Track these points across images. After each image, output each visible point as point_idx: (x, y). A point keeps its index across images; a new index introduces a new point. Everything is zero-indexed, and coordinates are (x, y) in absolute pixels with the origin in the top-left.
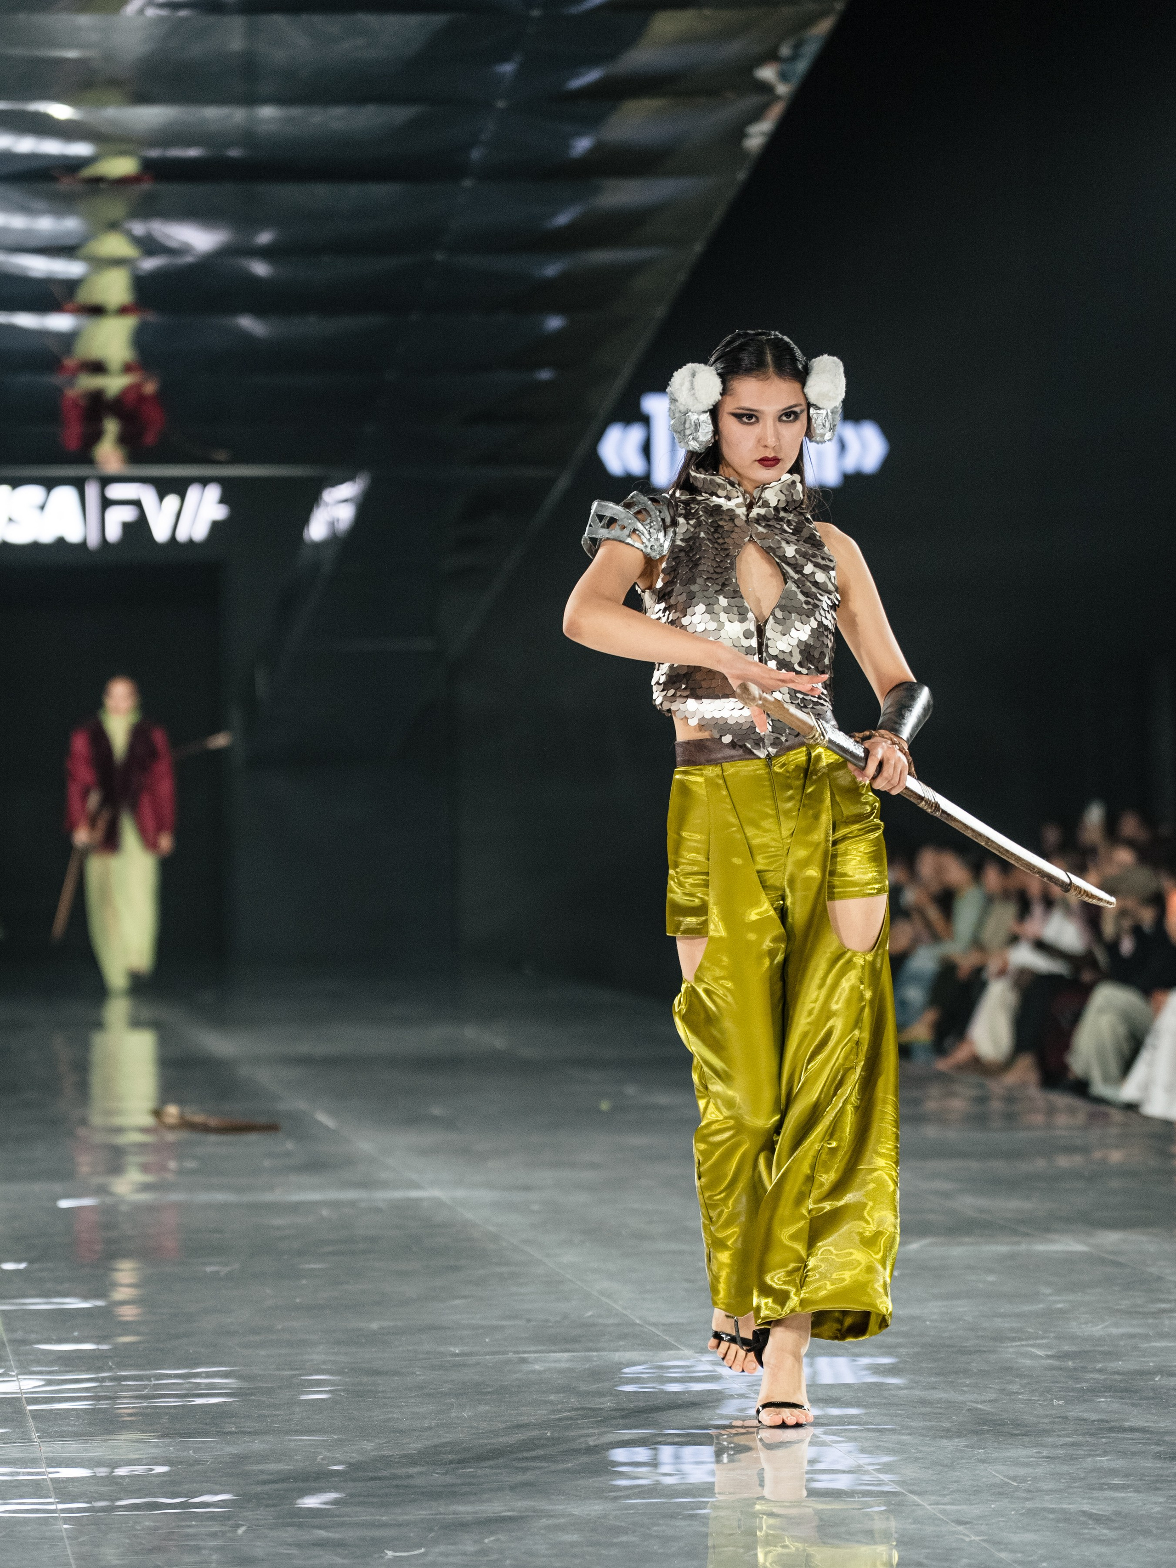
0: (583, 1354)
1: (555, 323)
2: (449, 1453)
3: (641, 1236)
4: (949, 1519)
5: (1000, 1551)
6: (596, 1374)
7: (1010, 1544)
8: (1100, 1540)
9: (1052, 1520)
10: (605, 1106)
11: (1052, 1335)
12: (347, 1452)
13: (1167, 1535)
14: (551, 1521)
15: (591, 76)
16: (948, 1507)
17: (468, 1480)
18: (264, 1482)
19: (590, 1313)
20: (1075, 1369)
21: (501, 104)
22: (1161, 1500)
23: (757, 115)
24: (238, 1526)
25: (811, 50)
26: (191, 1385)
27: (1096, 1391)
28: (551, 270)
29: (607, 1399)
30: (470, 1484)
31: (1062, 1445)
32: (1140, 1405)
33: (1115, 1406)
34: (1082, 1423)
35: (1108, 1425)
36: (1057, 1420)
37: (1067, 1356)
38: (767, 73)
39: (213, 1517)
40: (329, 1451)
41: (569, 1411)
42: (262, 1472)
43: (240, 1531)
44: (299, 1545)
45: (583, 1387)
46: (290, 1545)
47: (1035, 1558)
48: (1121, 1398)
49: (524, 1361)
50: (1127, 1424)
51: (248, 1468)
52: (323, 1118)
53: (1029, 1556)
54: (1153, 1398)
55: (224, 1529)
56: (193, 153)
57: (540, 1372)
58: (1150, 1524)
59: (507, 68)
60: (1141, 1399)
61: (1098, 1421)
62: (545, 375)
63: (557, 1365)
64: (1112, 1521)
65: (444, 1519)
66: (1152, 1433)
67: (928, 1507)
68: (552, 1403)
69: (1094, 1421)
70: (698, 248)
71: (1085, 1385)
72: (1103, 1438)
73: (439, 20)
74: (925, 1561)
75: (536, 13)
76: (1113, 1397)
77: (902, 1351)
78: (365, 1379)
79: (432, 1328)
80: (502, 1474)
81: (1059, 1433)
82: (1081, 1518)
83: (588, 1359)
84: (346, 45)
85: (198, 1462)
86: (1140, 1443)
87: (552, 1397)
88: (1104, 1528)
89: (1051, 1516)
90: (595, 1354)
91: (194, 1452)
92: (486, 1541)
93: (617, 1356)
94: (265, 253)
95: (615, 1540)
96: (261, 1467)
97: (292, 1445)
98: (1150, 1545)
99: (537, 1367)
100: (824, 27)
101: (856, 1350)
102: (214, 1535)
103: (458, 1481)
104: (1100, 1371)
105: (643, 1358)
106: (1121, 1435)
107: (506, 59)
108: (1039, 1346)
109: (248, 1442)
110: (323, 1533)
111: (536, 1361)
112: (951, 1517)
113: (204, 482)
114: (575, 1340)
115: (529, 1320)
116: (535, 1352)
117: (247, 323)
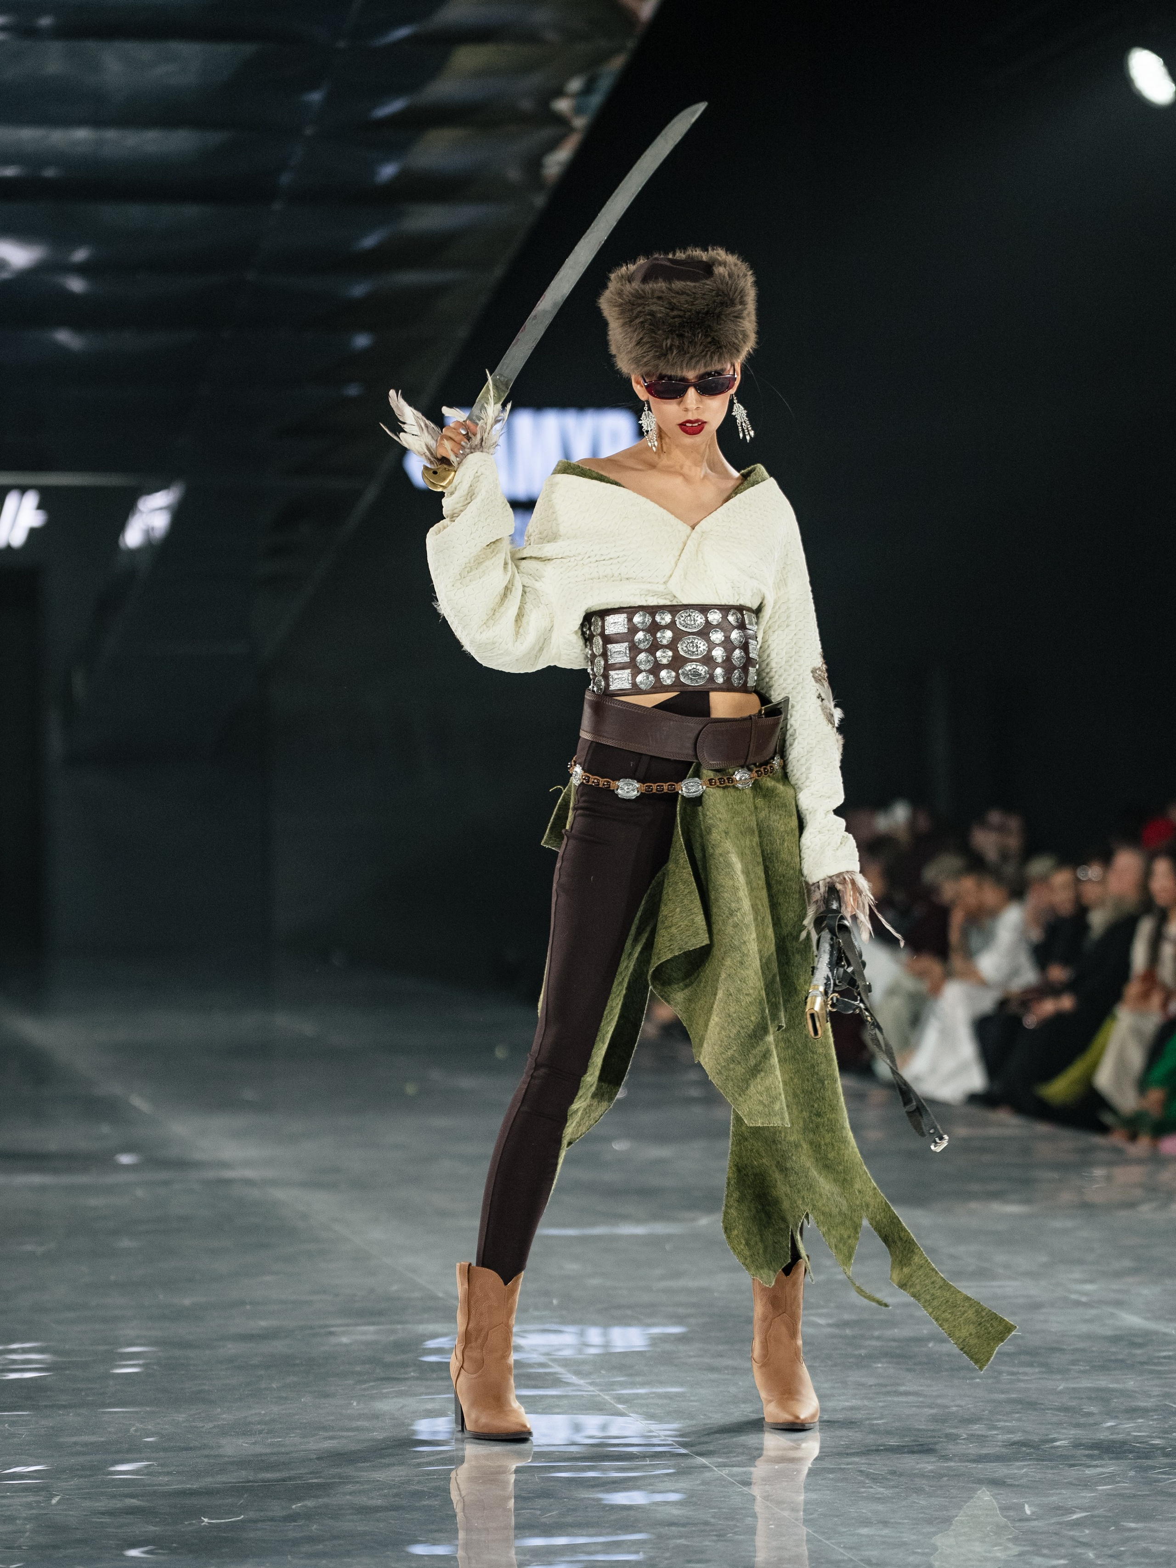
0: (388, 1327)
1: (362, 341)
2: (259, 1423)
3: (443, 1213)
4: (735, 1480)
5: (782, 1509)
6: (400, 1346)
7: (792, 1502)
8: (877, 1498)
9: (832, 1479)
10: (411, 1089)
11: (832, 1305)
12: (159, 1424)
13: (939, 1492)
14: (357, 1487)
15: (395, 106)
16: (735, 1469)
17: (276, 1450)
18: (78, 1454)
19: (394, 1288)
20: (854, 1337)
21: (309, 131)
22: (934, 1459)
23: (553, 145)
24: (53, 1496)
25: (605, 83)
26: (6, 1362)
27: (873, 1357)
28: (359, 290)
29: (411, 1369)
30: (279, 1453)
31: (843, 1409)
32: (914, 1370)
33: (892, 1371)
34: (860, 1387)
35: (884, 1390)
36: (836, 1385)
37: (846, 1324)
38: (563, 105)
39: (27, 1489)
40: (142, 1423)
41: (375, 1381)
42: (75, 1444)
43: (54, 1501)
44: (111, 1513)
45: (389, 1358)
46: (103, 1514)
47: (815, 1516)
48: (898, 1363)
49: (331, 1333)
50: (902, 1389)
51: (61, 1440)
52: (138, 1102)
53: (812, 1514)
54: (926, 1364)
55: (38, 1498)
56: (10, 172)
57: (346, 1345)
58: (923, 1482)
59: (315, 97)
60: (915, 1364)
61: (875, 1385)
62: (353, 391)
63: (363, 1338)
64: (887, 1479)
65: (252, 1486)
66: (926, 1396)
67: (715, 1468)
68: (359, 1373)
69: (872, 1386)
70: (498, 272)
71: (863, 1352)
72: (881, 1401)
73: (248, 49)
74: (713, 1520)
75: (341, 44)
76: (890, 1363)
77: (693, 1321)
78: (177, 1353)
79: (243, 1303)
80: (309, 1443)
81: (839, 1398)
82: (859, 1478)
83: (393, 1332)
84: (160, 70)
85: (13, 1435)
86: (915, 1406)
87: (358, 1368)
88: (881, 1487)
89: (831, 1476)
90: (399, 1326)
91: (10, 1426)
92: (294, 1507)
93: (422, 1328)
94: (81, 270)
95: (417, 1504)
96: (74, 1439)
97: (106, 1418)
98: (923, 1503)
99: (345, 1340)
100: (617, 63)
101: (649, 1321)
102: (29, 1506)
103: (268, 1451)
104: (878, 1338)
105: (445, 1330)
106: (896, 1399)
107: (313, 87)
108: (820, 1315)
109: (63, 1415)
110: (134, 1502)
111: (344, 1333)
112: (737, 1479)
113: (23, 490)
114: (380, 1313)
115: (336, 1295)
116: (341, 1325)
117: (64, 337)
